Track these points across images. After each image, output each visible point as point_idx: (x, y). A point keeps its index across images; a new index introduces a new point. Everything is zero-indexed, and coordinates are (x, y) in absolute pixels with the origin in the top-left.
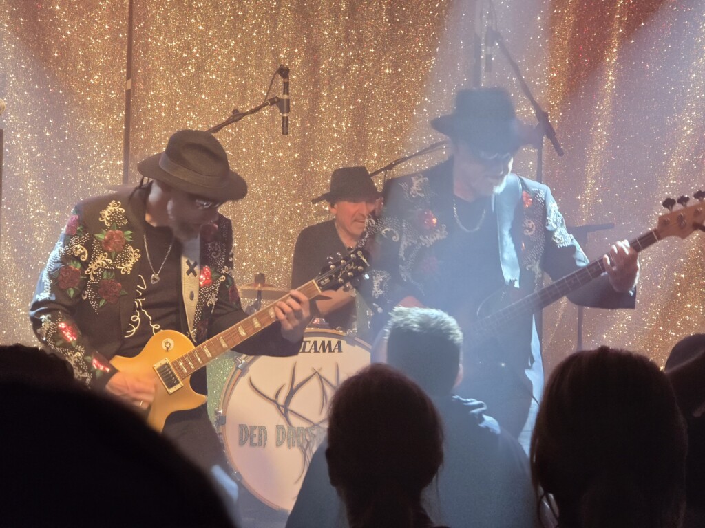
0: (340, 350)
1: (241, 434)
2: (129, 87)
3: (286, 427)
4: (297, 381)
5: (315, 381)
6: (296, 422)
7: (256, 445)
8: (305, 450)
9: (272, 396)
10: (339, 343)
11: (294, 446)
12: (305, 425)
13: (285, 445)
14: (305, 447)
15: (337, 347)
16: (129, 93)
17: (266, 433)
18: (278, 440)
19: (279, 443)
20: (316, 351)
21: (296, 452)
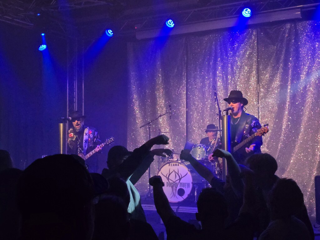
0: (178, 165)
4: (170, 172)
5: (174, 172)
6: (171, 181)
9: (166, 176)
11: (170, 186)
13: (168, 186)
20: (174, 166)
21: (171, 188)
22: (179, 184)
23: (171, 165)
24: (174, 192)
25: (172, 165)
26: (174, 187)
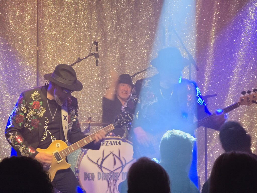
0: (120, 144)
1: (85, 176)
2: (38, 49)
3: (101, 173)
4: (105, 156)
5: (111, 156)
6: (105, 171)
7: (91, 180)
8: (109, 181)
9: (96, 162)
10: (120, 142)
11: (104, 180)
12: (108, 172)
13: (101, 179)
14: (108, 180)
15: (119, 143)
16: (38, 51)
17: (94, 176)
18: (98, 177)
19: (99, 179)
20: (111, 145)
21: (105, 182)
22: (121, 174)
23: (105, 143)
24: (112, 188)
25: (108, 143)
26: (112, 181)
